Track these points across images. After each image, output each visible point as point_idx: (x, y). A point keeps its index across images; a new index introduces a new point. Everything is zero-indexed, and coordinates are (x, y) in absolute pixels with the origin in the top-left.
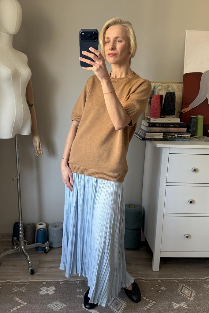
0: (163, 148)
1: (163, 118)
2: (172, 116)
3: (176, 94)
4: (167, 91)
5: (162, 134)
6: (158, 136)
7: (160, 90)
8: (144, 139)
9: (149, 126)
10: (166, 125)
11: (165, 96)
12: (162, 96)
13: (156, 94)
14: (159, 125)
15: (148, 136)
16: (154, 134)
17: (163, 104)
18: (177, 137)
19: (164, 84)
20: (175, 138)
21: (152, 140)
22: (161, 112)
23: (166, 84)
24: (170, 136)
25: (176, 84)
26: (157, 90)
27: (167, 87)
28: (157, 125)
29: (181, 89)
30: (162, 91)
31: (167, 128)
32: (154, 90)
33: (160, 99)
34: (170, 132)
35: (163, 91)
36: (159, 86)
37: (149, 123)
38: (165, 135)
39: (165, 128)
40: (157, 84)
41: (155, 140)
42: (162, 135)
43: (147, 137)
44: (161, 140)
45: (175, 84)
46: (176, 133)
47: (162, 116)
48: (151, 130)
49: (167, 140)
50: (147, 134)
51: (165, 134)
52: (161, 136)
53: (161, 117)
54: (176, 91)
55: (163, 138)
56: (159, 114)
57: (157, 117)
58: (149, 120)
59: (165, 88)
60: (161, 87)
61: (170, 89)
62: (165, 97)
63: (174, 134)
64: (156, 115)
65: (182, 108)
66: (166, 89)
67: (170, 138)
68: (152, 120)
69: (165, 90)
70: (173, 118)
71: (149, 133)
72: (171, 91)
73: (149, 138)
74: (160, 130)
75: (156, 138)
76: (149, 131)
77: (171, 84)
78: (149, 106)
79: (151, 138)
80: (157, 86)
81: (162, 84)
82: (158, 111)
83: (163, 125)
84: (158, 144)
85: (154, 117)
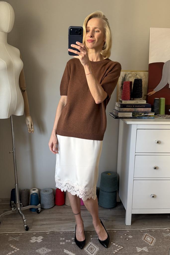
0: (132, 125)
2: (140, 98)
3: (143, 80)
4: (135, 78)
5: (132, 113)
7: (130, 77)
8: (117, 117)
9: (121, 107)
10: (135, 106)
11: (134, 82)
12: (131, 82)
13: (127, 81)
14: (129, 106)
15: (120, 115)
16: (125, 113)
17: (132, 89)
18: (144, 115)
19: (133, 72)
20: (142, 116)
21: (123, 118)
22: (130, 95)
23: (135, 72)
25: (143, 72)
26: (127, 78)
27: (135, 75)
28: (127, 106)
29: (147, 77)
30: (131, 78)
31: (135, 108)
32: (125, 77)
33: (129, 85)
34: (138, 112)
35: (133, 78)
36: (129, 74)
37: (121, 105)
39: (134, 108)
41: (125, 118)
43: (119, 116)
44: (130, 118)
46: (143, 112)
47: (132, 99)
48: (122, 110)
49: (136, 118)
50: (119, 113)
51: (134, 113)
52: (130, 115)
53: (130, 100)
54: (143, 78)
55: (132, 116)
56: (129, 97)
57: (127, 99)
58: (121, 102)
60: (131, 74)
61: (138, 76)
63: (141, 113)
64: (126, 98)
65: (148, 92)
67: (138, 116)
68: (124, 102)
70: (141, 100)
71: (121, 113)
72: (139, 78)
73: (121, 116)
74: (130, 110)
75: (127, 116)
76: (121, 111)
77: (138, 72)
78: (121, 91)
79: (123, 116)
80: (127, 74)
81: (131, 73)
82: (129, 94)
83: (132, 106)
84: (128, 122)
85: (125, 99)
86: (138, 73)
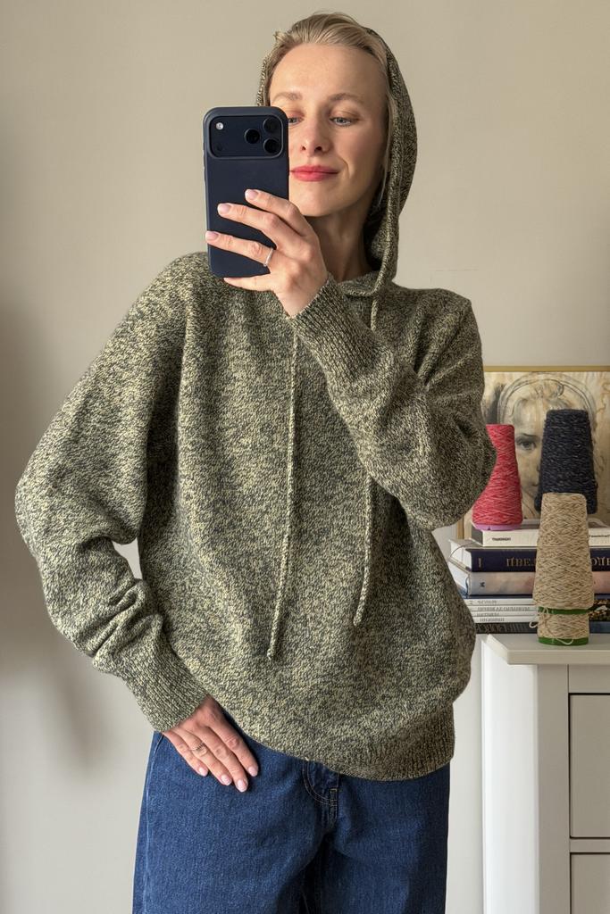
4: (556, 408)
6: (519, 610)
7: (525, 401)
9: (475, 569)
13: (507, 420)
14: (519, 563)
15: (480, 611)
16: (499, 601)
19: (542, 377)
20: (599, 618)
21: (490, 632)
23: (551, 376)
25: (596, 374)
26: (511, 405)
27: (555, 388)
28: (510, 562)
30: (531, 409)
32: (495, 403)
35: (541, 407)
36: (519, 384)
40: (511, 378)
41: (503, 631)
45: (590, 373)
48: (482, 585)
54: (599, 405)
58: (479, 537)
59: (546, 392)
60: (527, 387)
61: (568, 395)
66: (552, 400)
68: (492, 540)
69: (548, 400)
71: (475, 601)
72: (578, 406)
74: (526, 584)
76: (477, 588)
77: (571, 374)
80: (508, 383)
81: (530, 378)
86: (570, 378)
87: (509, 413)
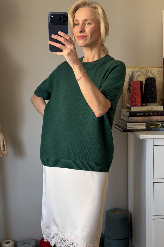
0: (147, 140)
1: (145, 106)
2: (154, 103)
3: (156, 79)
4: (147, 77)
5: (145, 123)
6: (141, 126)
7: (139, 75)
9: (130, 116)
10: (148, 114)
11: (145, 82)
12: (141, 82)
13: (135, 80)
14: (140, 114)
15: (129, 126)
16: (136, 124)
17: (143, 91)
18: (161, 126)
19: (143, 69)
20: (159, 127)
21: (134, 131)
22: (141, 100)
23: (145, 69)
24: (154, 126)
25: (156, 69)
26: (136, 76)
27: (146, 72)
28: (138, 114)
29: (161, 75)
30: (141, 77)
32: (132, 76)
33: (139, 86)
34: (154, 122)
35: (143, 77)
36: (138, 71)
37: (130, 113)
38: (147, 125)
39: (147, 117)
41: (137, 131)
42: (145, 125)
43: (128, 128)
44: (144, 130)
45: (154, 69)
46: (160, 122)
47: (143, 105)
50: (128, 124)
52: (143, 126)
53: (142, 106)
54: (157, 76)
55: (145, 128)
56: (140, 101)
57: (137, 105)
58: (129, 108)
60: (140, 72)
61: (149, 74)
62: (145, 84)
63: (157, 123)
64: (137, 103)
67: (153, 128)
68: (133, 109)
69: (145, 75)
70: (156, 106)
71: (130, 124)
72: (152, 76)
73: (131, 128)
74: (142, 119)
75: (138, 128)
76: (130, 120)
77: (150, 69)
78: (128, 94)
79: (133, 128)
80: (135, 71)
81: (140, 70)
82: (139, 98)
83: (145, 114)
84: (140, 136)
85: (134, 105)
87: (135, 78)
